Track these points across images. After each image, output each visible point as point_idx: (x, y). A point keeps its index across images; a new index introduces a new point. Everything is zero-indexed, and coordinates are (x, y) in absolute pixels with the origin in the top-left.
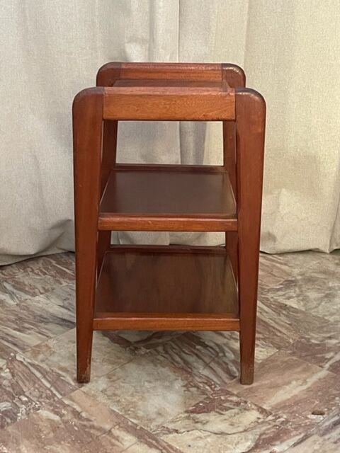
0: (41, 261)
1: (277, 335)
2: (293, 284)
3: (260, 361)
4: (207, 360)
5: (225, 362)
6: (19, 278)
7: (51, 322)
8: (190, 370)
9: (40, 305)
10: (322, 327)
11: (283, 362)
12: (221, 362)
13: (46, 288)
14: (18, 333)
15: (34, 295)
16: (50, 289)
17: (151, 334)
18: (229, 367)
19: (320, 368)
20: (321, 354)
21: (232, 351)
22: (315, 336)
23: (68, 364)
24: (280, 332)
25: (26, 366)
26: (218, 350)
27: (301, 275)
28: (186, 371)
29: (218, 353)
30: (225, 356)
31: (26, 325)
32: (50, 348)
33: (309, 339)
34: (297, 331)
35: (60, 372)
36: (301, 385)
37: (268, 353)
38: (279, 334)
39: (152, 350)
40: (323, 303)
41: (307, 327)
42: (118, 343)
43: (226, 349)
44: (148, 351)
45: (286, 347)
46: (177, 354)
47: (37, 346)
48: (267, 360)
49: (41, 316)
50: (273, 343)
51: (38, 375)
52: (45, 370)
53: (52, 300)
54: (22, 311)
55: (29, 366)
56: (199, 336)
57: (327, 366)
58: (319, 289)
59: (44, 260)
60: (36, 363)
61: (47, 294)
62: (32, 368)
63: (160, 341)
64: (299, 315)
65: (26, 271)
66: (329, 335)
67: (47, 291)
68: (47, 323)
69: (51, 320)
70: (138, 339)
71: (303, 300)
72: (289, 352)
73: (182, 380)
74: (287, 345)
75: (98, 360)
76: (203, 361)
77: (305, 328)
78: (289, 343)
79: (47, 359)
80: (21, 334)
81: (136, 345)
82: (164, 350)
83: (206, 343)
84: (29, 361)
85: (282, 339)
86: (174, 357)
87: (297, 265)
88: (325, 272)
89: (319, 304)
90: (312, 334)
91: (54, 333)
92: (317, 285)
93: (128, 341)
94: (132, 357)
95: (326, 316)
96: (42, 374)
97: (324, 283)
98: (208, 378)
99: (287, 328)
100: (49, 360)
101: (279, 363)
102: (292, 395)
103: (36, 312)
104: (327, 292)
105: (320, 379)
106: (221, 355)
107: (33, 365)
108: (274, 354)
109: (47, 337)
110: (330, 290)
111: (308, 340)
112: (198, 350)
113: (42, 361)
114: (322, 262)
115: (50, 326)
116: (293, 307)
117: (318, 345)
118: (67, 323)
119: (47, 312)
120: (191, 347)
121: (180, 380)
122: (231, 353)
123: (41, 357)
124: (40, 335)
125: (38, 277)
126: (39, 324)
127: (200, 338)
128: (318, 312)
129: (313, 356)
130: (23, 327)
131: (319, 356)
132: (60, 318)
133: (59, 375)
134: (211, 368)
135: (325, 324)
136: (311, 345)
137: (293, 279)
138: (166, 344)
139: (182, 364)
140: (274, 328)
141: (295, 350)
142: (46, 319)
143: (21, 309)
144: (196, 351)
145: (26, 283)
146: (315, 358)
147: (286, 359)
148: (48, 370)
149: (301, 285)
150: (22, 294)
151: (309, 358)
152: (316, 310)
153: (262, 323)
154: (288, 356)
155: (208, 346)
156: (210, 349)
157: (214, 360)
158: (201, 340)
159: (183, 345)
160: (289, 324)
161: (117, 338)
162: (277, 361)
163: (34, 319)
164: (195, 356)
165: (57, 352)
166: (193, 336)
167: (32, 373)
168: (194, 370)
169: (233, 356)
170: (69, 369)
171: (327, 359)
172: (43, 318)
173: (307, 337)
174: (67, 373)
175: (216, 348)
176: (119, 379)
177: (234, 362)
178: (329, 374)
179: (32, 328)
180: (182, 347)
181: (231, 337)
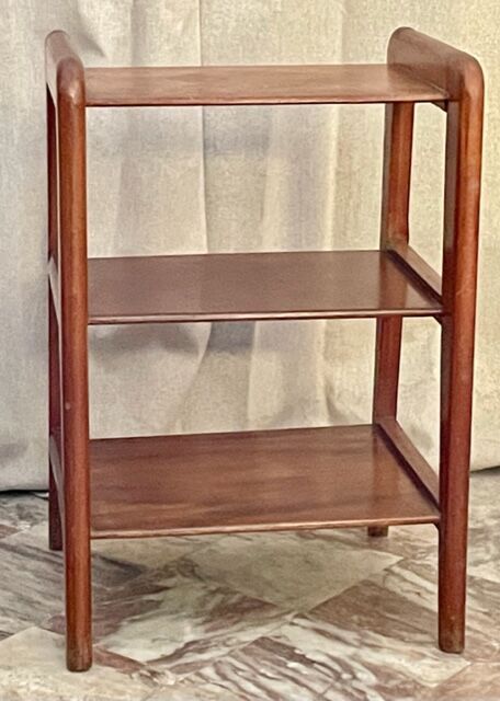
2: (482, 536)
3: (435, 685)
4: (318, 687)
5: (357, 689)
11: (484, 684)
12: (350, 690)
17: (181, 645)
18: (369, 697)
21: (368, 668)
26: (337, 667)
27: (494, 517)
29: (339, 674)
30: (355, 678)
37: (448, 668)
39: (191, 675)
43: (355, 665)
44: (181, 677)
45: (487, 656)
46: (249, 680)
48: (449, 681)
56: (290, 644)
63: (205, 656)
70: (155, 655)
72: (495, 664)
74: (488, 652)
76: (310, 689)
78: (491, 647)
81: (153, 668)
82: (218, 673)
83: (308, 656)
86: (243, 686)
87: (485, 497)
93: (131, 661)
94: (150, 690)
99: (482, 622)
101: (474, 685)
106: (345, 676)
108: (464, 669)
112: (293, 670)
116: (488, 581)
120: (279, 665)
122: (369, 672)
127: (294, 648)
137: (479, 525)
138: (220, 662)
144: (290, 673)
147: (491, 678)
154: (493, 672)
155: (314, 662)
156: (321, 668)
157: (332, 687)
158: (297, 652)
159: (258, 663)
160: (485, 613)
161: (105, 655)
162: (470, 682)
164: (290, 682)
166: (278, 644)
169: (373, 678)
175: (332, 664)
177: (379, 688)
180: (257, 667)
181: (363, 643)
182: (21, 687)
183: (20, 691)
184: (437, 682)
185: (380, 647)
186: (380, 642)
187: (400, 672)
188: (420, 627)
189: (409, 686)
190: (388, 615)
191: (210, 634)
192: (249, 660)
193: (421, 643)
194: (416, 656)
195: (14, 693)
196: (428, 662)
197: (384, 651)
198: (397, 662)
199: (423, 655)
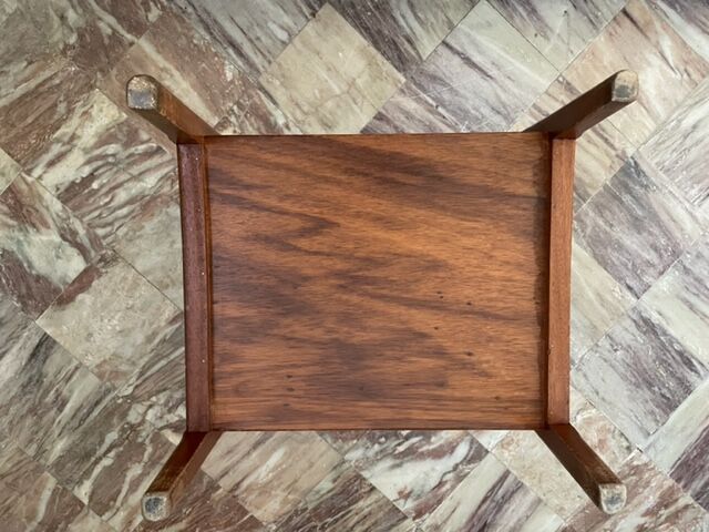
1: (58, 85)
3: (124, 114)
4: (124, 177)
5: (127, 157)
7: (40, 371)
8: (147, 198)
10: (35, 23)
12: (126, 161)
14: (68, 406)
17: (66, 243)
18: (136, 152)
19: (134, 46)
20: (102, 39)
21: (101, 146)
22: (58, 36)
23: (139, 334)
24: (51, 78)
25: (144, 381)
26: (100, 163)
28: (149, 202)
29: (108, 163)
30: (113, 155)
31: (50, 398)
32: (105, 361)
33: (65, 45)
34: (46, 57)
35: (156, 341)
36: (172, 76)
37: (103, 102)
38: (57, 81)
39: (105, 242)
41: (37, 41)
42: (91, 282)
43: (97, 152)
45: (89, 77)
46: (113, 212)
47: (100, 376)
49: (24, 387)
50: (80, 93)
51: (163, 362)
52: (152, 359)
54: (12, 412)
55: (143, 378)
56: (67, 184)
57: (129, 37)
60: (137, 370)
62: (149, 373)
63: (81, 231)
66: (56, 18)
68: (42, 376)
69: (34, 372)
72: (99, 76)
74: (82, 75)
76: (126, 181)
77: (40, 44)
78: (76, 73)
79: (128, 360)
80: (71, 401)
81: (95, 260)
82: (103, 227)
83: (84, 176)
84: (133, 379)
85: (70, 79)
86: (120, 216)
90: (55, 38)
91: (70, 362)
93: (86, 271)
94: (121, 264)
96: (160, 360)
98: (161, 178)
99: (41, 69)
100: (131, 358)
102: (191, 90)
103: (13, 394)
105: (159, 52)
106: (111, 160)
107: (141, 374)
108: (105, 94)
109: (77, 368)
111: (67, 47)
112: (102, 186)
113: (134, 364)
115: (50, 369)
117: (81, 36)
118: (43, 350)
119: (11, 380)
122: (106, 147)
123: (124, 368)
124: (74, 378)
126: (46, 384)
127: (73, 183)
129: (106, 48)
130: (54, 402)
131: (106, 41)
132: (30, 360)
133: (164, 341)
134: (141, 174)
135: (29, 16)
136: (82, 46)
138: (89, 224)
139: (133, 206)
140: (41, 85)
141: (96, 68)
142: (31, 379)
143: (7, 414)
144: (104, 190)
146: (112, 47)
147: (116, 82)
148: (152, 354)
151: (113, 55)
153: (28, 99)
154: (110, 79)
155: (92, 174)
156: (100, 171)
157: (124, 169)
158: (78, 181)
159: (92, 204)
160: (29, 64)
161: (76, 285)
163: (31, 393)
164: (117, 191)
165: (112, 351)
166: (67, 190)
167: (158, 371)
168: (147, 193)
169: (113, 145)
170: (150, 333)
171: (113, 34)
172: (29, 383)
173: (61, 46)
174: (157, 334)
175: (95, 165)
176: (168, 276)
177: (126, 145)
178: (146, 39)
179: (57, 390)
180: (96, 206)
181: (68, 143)
182: (114, 328)
183: (118, 328)
184: (120, 113)
185: (74, 134)
186: (65, 134)
187: (108, 130)
188: (46, 106)
189: (125, 129)
190: (30, 120)
191: (52, 226)
192: (85, 210)
193: (70, 111)
194: (86, 116)
195: (120, 332)
196: (94, 112)
197: (79, 132)
198: (94, 129)
199: (85, 113)
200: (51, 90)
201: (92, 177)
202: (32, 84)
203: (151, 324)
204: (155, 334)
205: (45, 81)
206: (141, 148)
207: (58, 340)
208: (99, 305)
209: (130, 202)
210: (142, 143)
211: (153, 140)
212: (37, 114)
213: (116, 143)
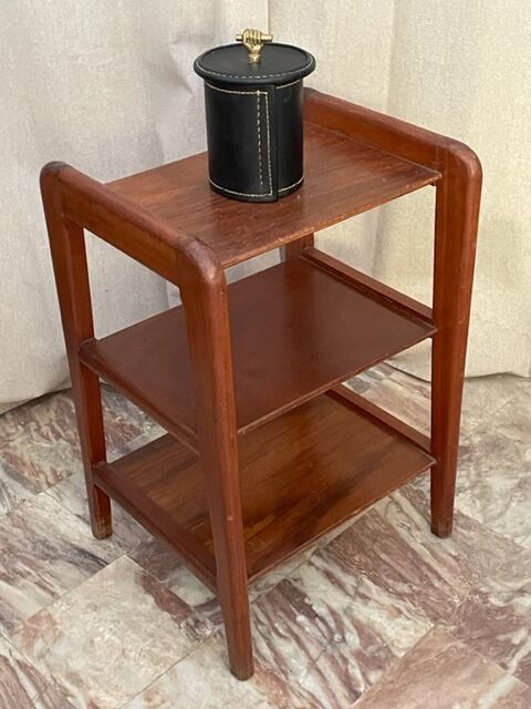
0: (54, 404)
1: (432, 586)
2: (466, 457)
3: (403, 654)
4: (314, 651)
5: (342, 657)
6: (15, 448)
7: (61, 557)
8: (283, 677)
9: (46, 515)
10: (509, 564)
11: (440, 655)
12: (336, 655)
13: (59, 470)
15: (37, 490)
16: (64, 475)
18: (349, 667)
19: (501, 669)
20: (504, 633)
21: (356, 627)
22: (498, 587)
23: (83, 664)
24: (440, 578)
25: (12, 669)
26: (332, 625)
27: (480, 433)
28: (278, 680)
29: (332, 633)
30: (344, 640)
31: (21, 566)
32: (54, 623)
33: (486, 594)
34: (467, 574)
35: (67, 685)
37: (416, 631)
38: (437, 584)
39: (223, 627)
40: (513, 505)
41: (485, 565)
42: (168, 611)
43: (347, 622)
44: (216, 629)
45: (447, 617)
46: (264, 637)
47: (35, 619)
48: (414, 650)
49: (44, 542)
50: (425, 606)
51: (32, 692)
52: (42, 679)
53: (67, 503)
54: (15, 530)
55: (17, 668)
56: (303, 589)
57: (514, 664)
58: (508, 467)
59: (59, 401)
60: (30, 661)
61: (58, 486)
62: (21, 674)
64: (472, 533)
65: (27, 431)
66: (519, 585)
67: (58, 479)
68: (53, 559)
69: (60, 552)
71: (481, 496)
72: (452, 628)
73: (269, 703)
74: (449, 610)
75: (132, 654)
76: (307, 653)
77: (482, 568)
78: (452, 605)
79: (48, 650)
80: (10, 587)
81: (197, 615)
83: (314, 608)
84: (19, 657)
85: (442, 596)
86: (258, 645)
88: (519, 426)
89: (507, 506)
90: (493, 584)
91: (63, 587)
92: (505, 457)
93: (184, 605)
94: (189, 645)
95: (518, 536)
96: (37, 688)
97: (518, 451)
98: (313, 696)
99: (451, 569)
100: (51, 654)
101: (433, 656)
103: (38, 531)
104: (521, 475)
105: (500, 699)
106: (337, 637)
107: (22, 666)
108: (427, 634)
109: (53, 594)
110: (527, 471)
111: (485, 596)
112: (300, 626)
113: (41, 656)
114: (517, 400)
115: (60, 567)
116: (463, 516)
117: (501, 610)
118: (88, 561)
119: (57, 532)
120: (290, 618)
121: (266, 704)
122: (355, 632)
123: (39, 645)
124: (40, 591)
125: (46, 445)
126: (41, 562)
127: (305, 596)
128: (503, 527)
129: (491, 637)
130: (14, 570)
131: (501, 638)
132: (75, 548)
133: (66, 693)
134: (319, 672)
135: (515, 558)
136: (488, 611)
137: (467, 443)
139: (272, 661)
140: (430, 568)
141: (463, 625)
142: (52, 548)
143: (14, 526)
144: (295, 629)
145: (26, 459)
146: (495, 643)
147: (446, 646)
148: (49, 679)
149: (479, 459)
150: (18, 486)
151: (484, 644)
152: (500, 521)
153: (409, 555)
154: (449, 640)
155: (316, 616)
156: (321, 625)
157: (325, 651)
158: (307, 601)
159: (275, 614)
160: (454, 557)
161: (167, 595)
162: (429, 651)
163: (34, 549)
164: (294, 642)
165: (66, 632)
166: (295, 589)
167: (21, 686)
168: (291, 677)
169: (358, 641)
170: (83, 677)
171: (514, 645)
172: (48, 547)
173: (483, 589)
174: (79, 686)
175: (329, 619)
176: (163, 702)
177: (359, 655)
178: (516, 685)
179: (29, 573)
180: (274, 619)
181: (357, 593)
182: (99, 634)
184: (404, 649)
185: (369, 599)
186: (369, 590)
187: (379, 635)
188: (403, 572)
189: (383, 654)
190: (383, 556)
192: (269, 607)
193: (400, 596)
194: (395, 612)
195: (92, 642)
196: (401, 620)
197: (371, 603)
198: (379, 620)
199: (400, 612)
200: (422, 577)
201: (312, 615)
202: (429, 559)
203: (95, 679)
204: (78, 682)
205: (435, 572)
206: (356, 673)
207: (97, 576)
208: (135, 618)
209: (278, 657)
210: (363, 674)
211: (369, 688)
212: (392, 563)
213: (361, 644)
